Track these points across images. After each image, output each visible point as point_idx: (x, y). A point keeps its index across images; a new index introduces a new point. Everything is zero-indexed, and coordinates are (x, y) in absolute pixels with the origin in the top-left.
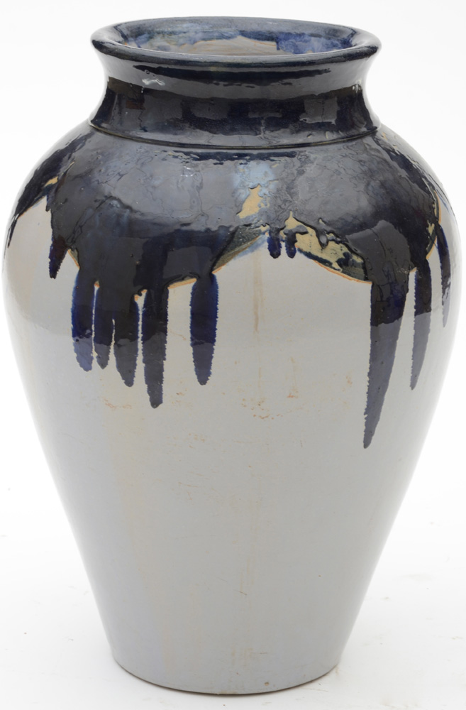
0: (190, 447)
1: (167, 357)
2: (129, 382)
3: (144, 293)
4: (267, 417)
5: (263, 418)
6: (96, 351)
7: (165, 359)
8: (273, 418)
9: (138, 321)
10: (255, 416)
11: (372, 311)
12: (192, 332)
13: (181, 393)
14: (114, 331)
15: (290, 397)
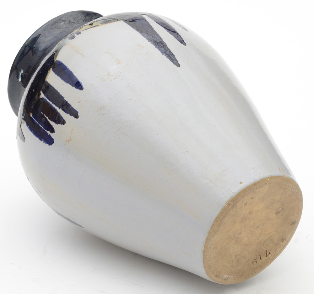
0: (103, 115)
1: (64, 97)
2: (64, 122)
3: (41, 92)
4: (117, 77)
5: (116, 78)
6: (48, 131)
7: (64, 98)
8: (120, 76)
9: (47, 100)
10: (111, 80)
11: (129, 25)
12: (63, 80)
13: (80, 101)
14: (44, 115)
15: (118, 64)
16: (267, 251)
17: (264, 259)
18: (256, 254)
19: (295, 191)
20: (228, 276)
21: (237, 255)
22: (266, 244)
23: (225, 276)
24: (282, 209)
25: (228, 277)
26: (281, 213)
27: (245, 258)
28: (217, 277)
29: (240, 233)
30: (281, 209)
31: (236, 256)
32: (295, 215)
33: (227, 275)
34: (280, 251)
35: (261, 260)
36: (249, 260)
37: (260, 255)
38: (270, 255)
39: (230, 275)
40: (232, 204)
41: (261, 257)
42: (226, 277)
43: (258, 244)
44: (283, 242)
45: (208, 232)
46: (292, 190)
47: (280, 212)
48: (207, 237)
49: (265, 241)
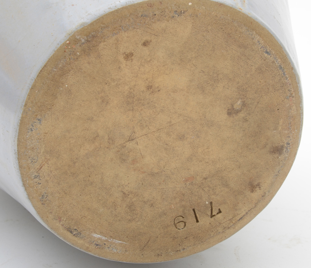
16: (211, 203)
17: (205, 221)
18: (183, 203)
19: (273, 62)
20: (104, 238)
21: (127, 193)
22: (209, 186)
23: (97, 236)
24: (244, 105)
25: (106, 241)
26: (242, 115)
27: (152, 205)
28: (71, 232)
29: (131, 139)
30: (239, 102)
31: (124, 193)
32: (280, 128)
33: (101, 233)
34: (247, 213)
35: (197, 221)
36: (165, 214)
37: (194, 210)
38: (220, 214)
39: (111, 237)
40: (83, 41)
41: (197, 215)
42: (99, 239)
43: (186, 180)
44: (252, 191)
45: (24, 104)
46: (266, 55)
47: (238, 112)
48: (22, 118)
49: (205, 179)
